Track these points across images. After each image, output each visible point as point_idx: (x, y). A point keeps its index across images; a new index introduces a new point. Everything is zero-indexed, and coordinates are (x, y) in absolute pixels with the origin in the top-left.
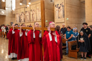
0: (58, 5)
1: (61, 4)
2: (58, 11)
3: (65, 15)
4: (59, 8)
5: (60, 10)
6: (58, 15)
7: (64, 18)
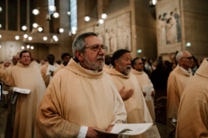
0: (165, 15)
1: (172, 13)
2: (166, 28)
3: (183, 35)
4: (168, 21)
5: (169, 25)
6: (166, 37)
7: (180, 43)
